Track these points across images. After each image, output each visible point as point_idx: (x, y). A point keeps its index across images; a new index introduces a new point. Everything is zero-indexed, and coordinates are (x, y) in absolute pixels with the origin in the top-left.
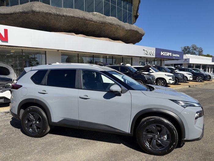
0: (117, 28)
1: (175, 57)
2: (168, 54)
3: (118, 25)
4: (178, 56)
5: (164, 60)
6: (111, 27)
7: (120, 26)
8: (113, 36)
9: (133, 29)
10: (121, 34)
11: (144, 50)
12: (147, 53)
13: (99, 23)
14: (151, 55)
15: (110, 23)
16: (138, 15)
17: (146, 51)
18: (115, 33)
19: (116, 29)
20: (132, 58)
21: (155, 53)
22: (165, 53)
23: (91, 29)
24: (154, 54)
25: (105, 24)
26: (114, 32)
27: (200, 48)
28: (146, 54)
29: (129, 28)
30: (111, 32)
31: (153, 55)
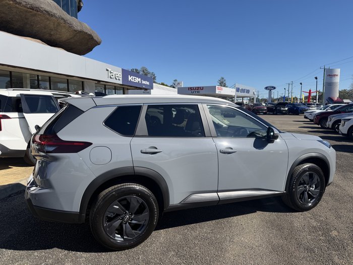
0: (59, 24)
1: (144, 85)
2: (138, 80)
3: (62, 19)
4: (148, 83)
5: (128, 89)
6: (47, 19)
7: (65, 21)
8: (47, 36)
9: (85, 30)
10: (65, 35)
11: (107, 70)
12: (112, 75)
13: (25, 7)
14: (116, 79)
15: (47, 12)
16: (82, 5)
17: (111, 73)
18: (52, 33)
19: (57, 25)
20: (83, 82)
21: (121, 76)
22: (134, 77)
23: (3, 15)
24: (121, 79)
25: (38, 11)
26: (52, 30)
27: (152, 73)
28: (110, 77)
29: (79, 28)
30: (45, 28)
31: (119, 80)
